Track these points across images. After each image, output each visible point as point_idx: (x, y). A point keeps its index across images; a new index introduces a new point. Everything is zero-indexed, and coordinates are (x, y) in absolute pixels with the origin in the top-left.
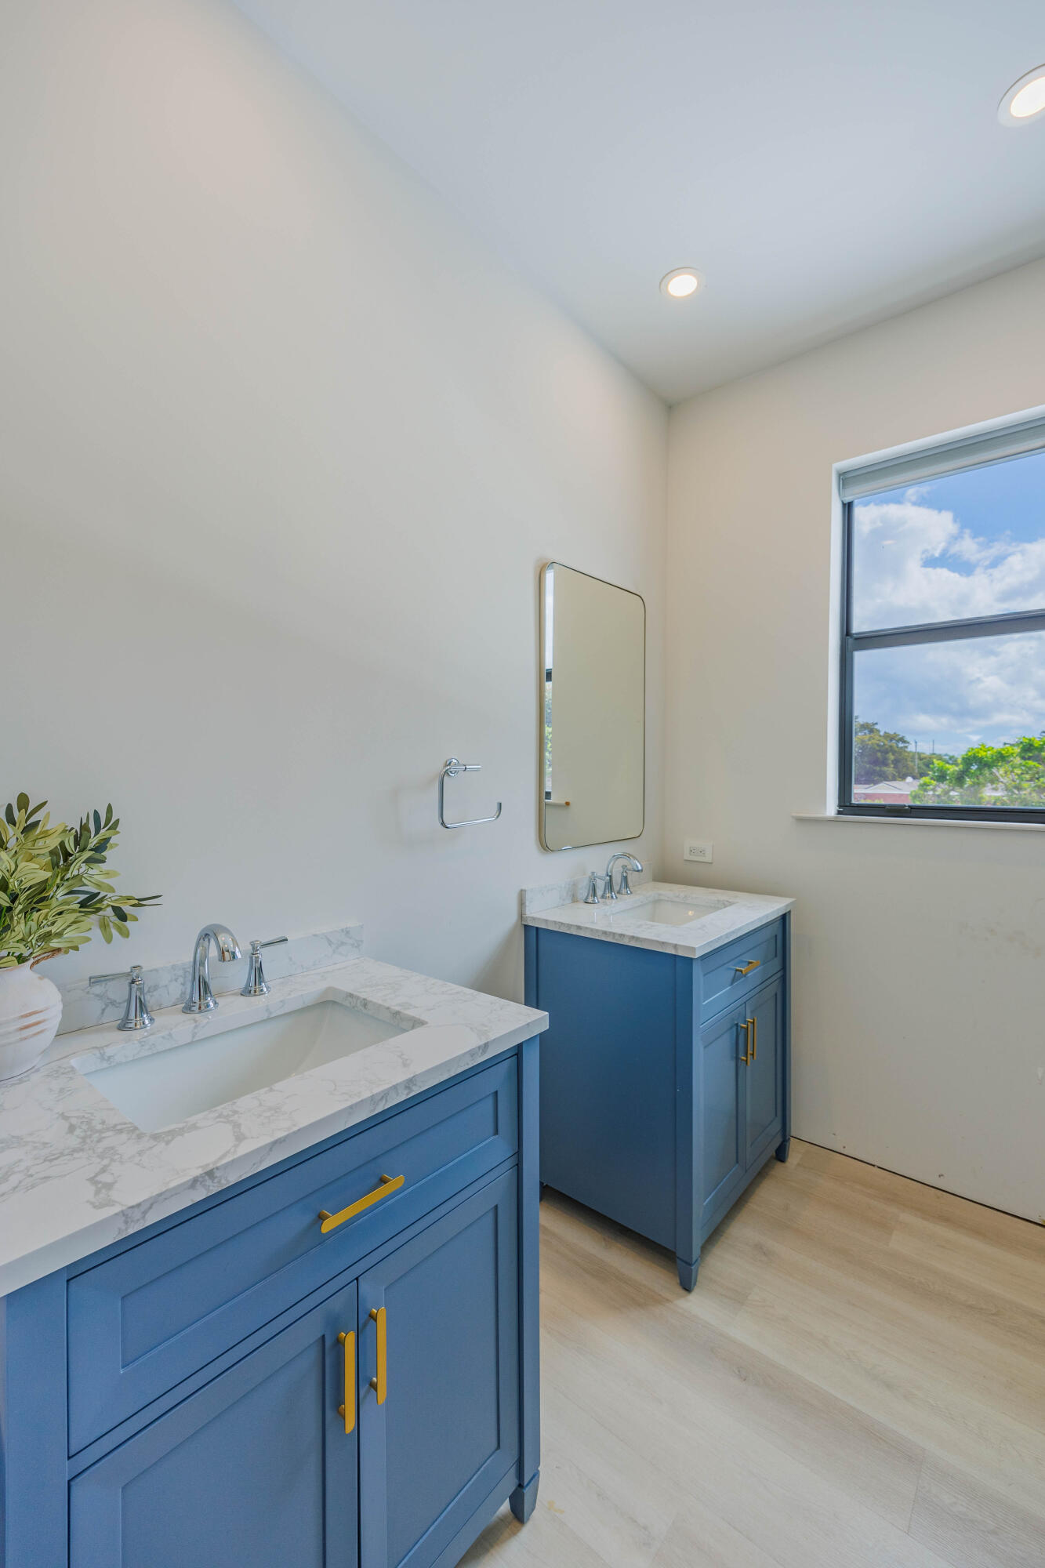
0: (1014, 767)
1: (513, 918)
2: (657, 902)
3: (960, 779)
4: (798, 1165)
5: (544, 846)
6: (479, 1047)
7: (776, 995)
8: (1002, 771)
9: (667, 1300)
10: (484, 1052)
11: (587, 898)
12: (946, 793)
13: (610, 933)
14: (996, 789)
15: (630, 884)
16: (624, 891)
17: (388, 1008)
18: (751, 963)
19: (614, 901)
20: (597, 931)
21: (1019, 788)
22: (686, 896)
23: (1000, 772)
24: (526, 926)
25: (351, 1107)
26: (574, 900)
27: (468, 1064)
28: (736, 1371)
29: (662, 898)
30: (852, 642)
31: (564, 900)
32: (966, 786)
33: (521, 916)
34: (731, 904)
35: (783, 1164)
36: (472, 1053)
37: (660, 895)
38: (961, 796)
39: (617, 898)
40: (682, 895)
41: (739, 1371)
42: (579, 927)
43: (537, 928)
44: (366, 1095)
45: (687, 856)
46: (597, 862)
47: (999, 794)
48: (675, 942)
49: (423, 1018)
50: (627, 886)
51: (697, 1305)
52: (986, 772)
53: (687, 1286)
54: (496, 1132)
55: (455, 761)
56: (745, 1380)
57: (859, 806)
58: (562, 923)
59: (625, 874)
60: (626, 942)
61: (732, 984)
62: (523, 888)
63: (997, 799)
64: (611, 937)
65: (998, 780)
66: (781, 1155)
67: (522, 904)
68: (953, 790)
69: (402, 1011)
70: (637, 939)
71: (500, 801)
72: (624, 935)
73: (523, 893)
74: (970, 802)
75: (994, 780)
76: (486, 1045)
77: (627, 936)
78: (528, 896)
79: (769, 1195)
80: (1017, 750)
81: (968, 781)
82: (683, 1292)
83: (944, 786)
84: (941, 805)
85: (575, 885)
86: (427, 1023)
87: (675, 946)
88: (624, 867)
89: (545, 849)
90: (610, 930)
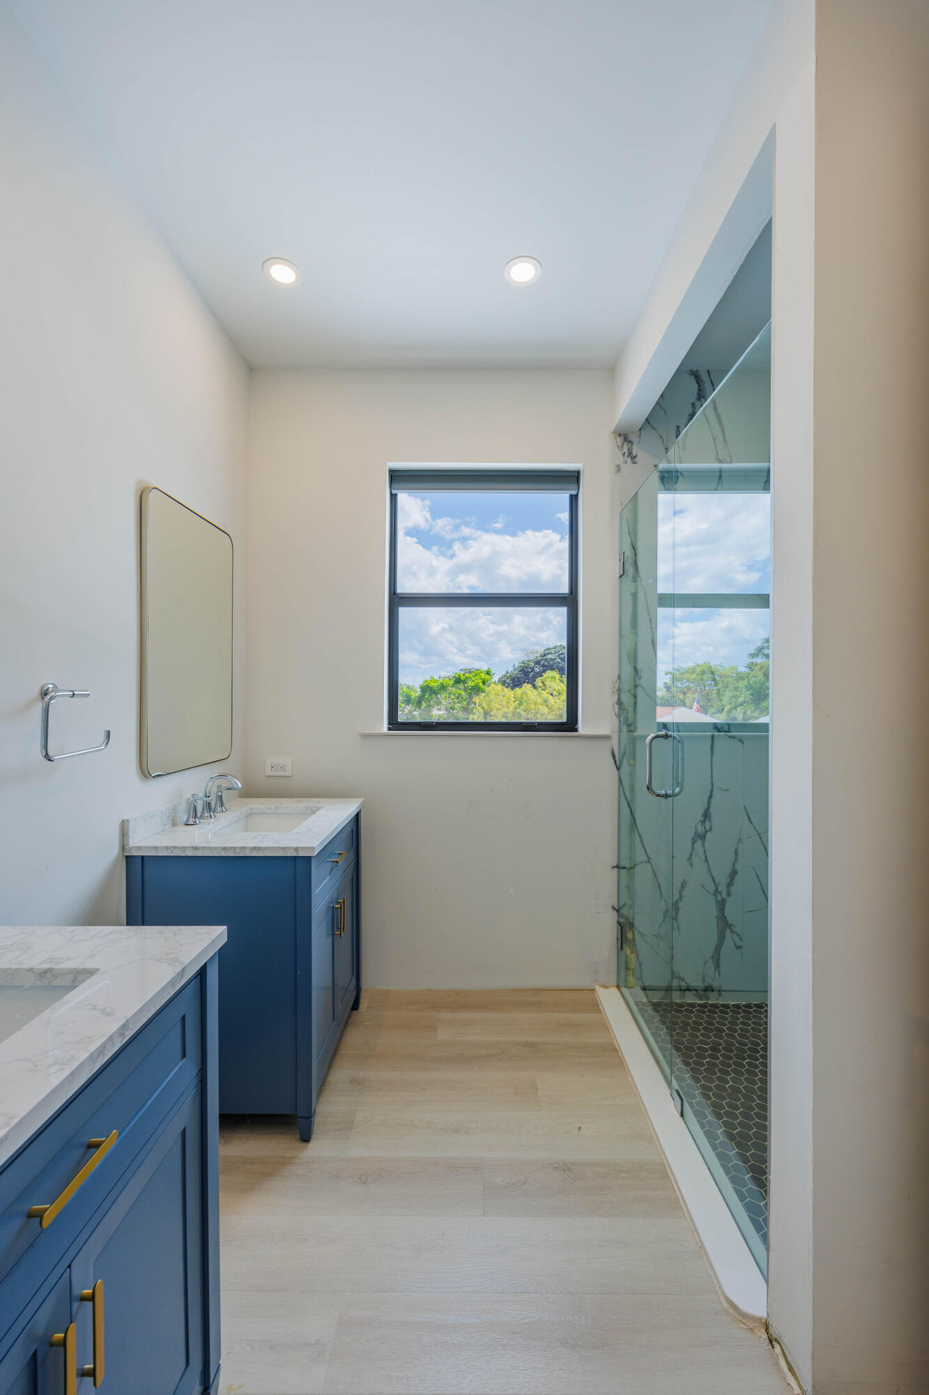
0: (450, 694)
1: (114, 851)
2: (249, 815)
3: (419, 702)
4: (368, 1007)
5: (145, 773)
6: (178, 974)
7: (353, 877)
8: (443, 696)
9: (293, 1158)
10: (182, 977)
11: (188, 819)
12: (411, 712)
13: (231, 848)
14: (440, 710)
15: (224, 802)
16: (219, 809)
17: (31, 969)
18: (341, 854)
19: (212, 820)
20: (216, 848)
21: (453, 709)
22: (276, 807)
23: (442, 696)
24: (129, 859)
25: (72, 1074)
26: (174, 824)
27: (169, 994)
28: (359, 1181)
29: (254, 811)
30: (397, 600)
31: (165, 825)
32: (423, 707)
33: (123, 847)
34: (318, 809)
35: (357, 1011)
36: (173, 982)
37: (252, 809)
38: (420, 715)
39: (215, 816)
40: (273, 806)
41: (360, 1179)
42: (196, 848)
43: (143, 857)
44: (85, 1055)
45: (269, 773)
46: (193, 784)
47: (442, 712)
48: (295, 845)
49: (89, 965)
50: (222, 805)
51: (319, 1147)
52: (434, 696)
53: (306, 1138)
54: (184, 1055)
55: (51, 686)
56: (365, 1183)
57: (403, 723)
58: (175, 847)
59: (220, 794)
60: (248, 853)
61: (330, 874)
62: (125, 818)
63: (440, 716)
64: (232, 851)
65: (441, 702)
66: (355, 1006)
67: (124, 834)
68: (415, 710)
69: (54, 967)
70: (259, 849)
71: (108, 729)
72: (245, 848)
73: (126, 823)
74: (424, 719)
75: (439, 703)
76: (183, 970)
77: (248, 847)
78: (132, 826)
79: (354, 1038)
80: (452, 682)
81: (424, 705)
82: (304, 1144)
83: (409, 707)
84: (408, 721)
85: (175, 809)
86: (99, 970)
87: (296, 849)
88: (219, 787)
89: (145, 776)
90: (231, 846)
